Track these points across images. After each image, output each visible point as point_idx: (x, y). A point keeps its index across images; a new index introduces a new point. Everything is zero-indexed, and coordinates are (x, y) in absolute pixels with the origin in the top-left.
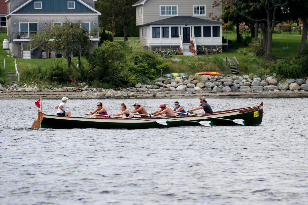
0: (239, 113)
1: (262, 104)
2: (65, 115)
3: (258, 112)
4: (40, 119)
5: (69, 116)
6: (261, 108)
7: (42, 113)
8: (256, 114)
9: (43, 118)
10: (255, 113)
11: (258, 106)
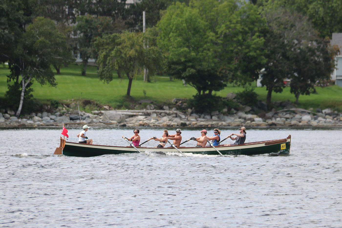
0: (265, 144)
1: (289, 137)
2: (86, 143)
3: (285, 144)
4: (62, 147)
5: (90, 144)
6: (288, 140)
7: (64, 141)
8: (283, 147)
9: (64, 145)
10: (282, 145)
11: (285, 139)
